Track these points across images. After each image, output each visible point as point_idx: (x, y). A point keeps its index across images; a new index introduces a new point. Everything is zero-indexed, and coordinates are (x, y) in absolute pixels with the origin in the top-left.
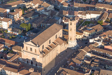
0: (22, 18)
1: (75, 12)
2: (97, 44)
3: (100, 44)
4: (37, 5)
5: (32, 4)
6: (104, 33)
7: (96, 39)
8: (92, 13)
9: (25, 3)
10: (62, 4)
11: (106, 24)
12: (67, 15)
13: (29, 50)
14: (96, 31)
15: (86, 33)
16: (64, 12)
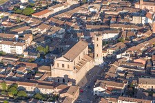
0: (34, 43)
1: (91, 33)
2: (126, 59)
3: (128, 58)
4: (45, 31)
5: (39, 30)
6: (129, 49)
7: (124, 54)
8: (110, 33)
9: (31, 29)
10: (73, 28)
11: (127, 42)
12: (83, 37)
13: (60, 66)
14: (120, 48)
15: (110, 51)
16: (79, 34)
